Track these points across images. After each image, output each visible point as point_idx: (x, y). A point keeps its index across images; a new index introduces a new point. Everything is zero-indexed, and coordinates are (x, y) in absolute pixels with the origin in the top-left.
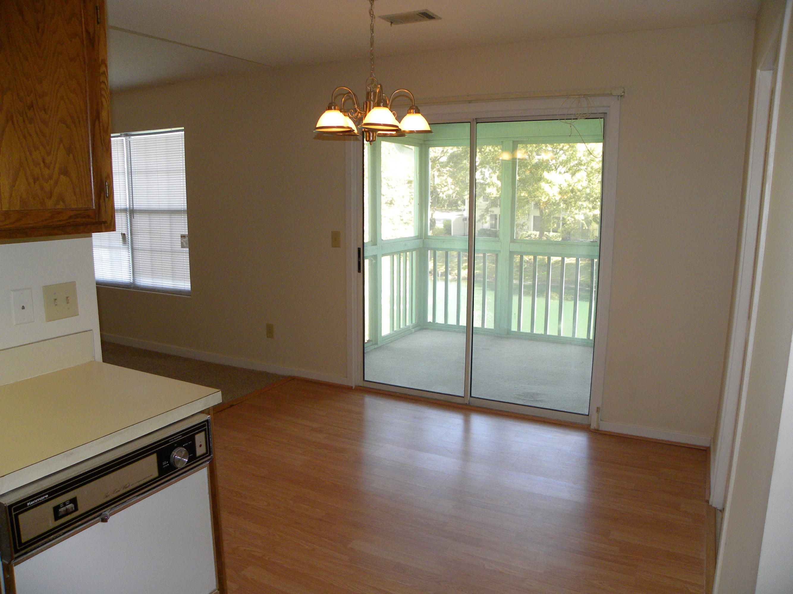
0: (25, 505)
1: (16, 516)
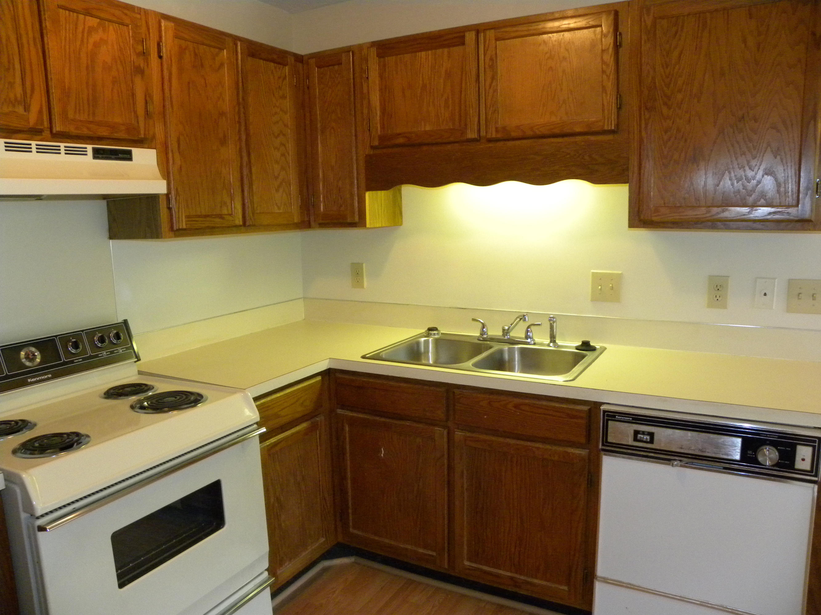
0: (614, 416)
1: (608, 420)
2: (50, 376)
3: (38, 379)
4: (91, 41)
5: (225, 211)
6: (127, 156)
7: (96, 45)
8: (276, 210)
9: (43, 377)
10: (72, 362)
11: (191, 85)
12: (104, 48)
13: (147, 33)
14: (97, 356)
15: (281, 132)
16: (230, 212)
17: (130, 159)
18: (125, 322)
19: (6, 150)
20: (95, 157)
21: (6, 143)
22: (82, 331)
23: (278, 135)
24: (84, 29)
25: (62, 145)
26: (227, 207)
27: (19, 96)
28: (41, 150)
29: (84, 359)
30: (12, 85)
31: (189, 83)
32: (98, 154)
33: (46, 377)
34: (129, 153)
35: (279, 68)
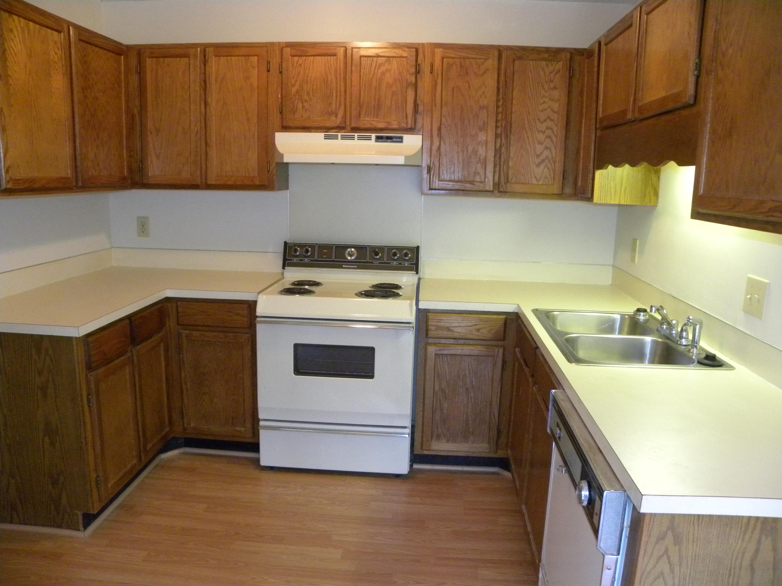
2: (356, 267)
3: (349, 266)
4: (380, 71)
5: (478, 179)
6: (400, 140)
7: (383, 74)
8: (535, 182)
9: (352, 267)
10: (372, 263)
11: (455, 90)
12: (388, 74)
13: (423, 59)
14: (389, 263)
15: (548, 117)
16: (483, 180)
17: (402, 142)
18: (418, 248)
19: (325, 139)
20: (376, 141)
21: (325, 135)
22: (386, 246)
23: (545, 121)
24: (376, 66)
25: (356, 135)
26: (480, 177)
27: (333, 110)
28: (344, 138)
29: (380, 263)
30: (330, 104)
31: (453, 88)
32: (378, 139)
33: (353, 267)
34: (401, 138)
35: (552, 65)
